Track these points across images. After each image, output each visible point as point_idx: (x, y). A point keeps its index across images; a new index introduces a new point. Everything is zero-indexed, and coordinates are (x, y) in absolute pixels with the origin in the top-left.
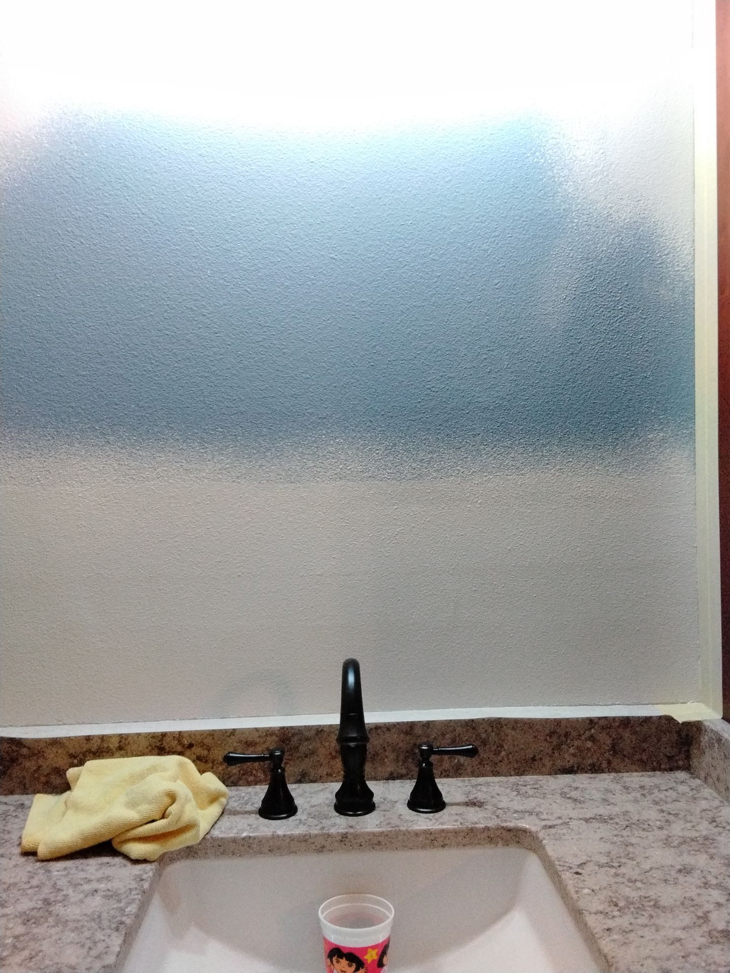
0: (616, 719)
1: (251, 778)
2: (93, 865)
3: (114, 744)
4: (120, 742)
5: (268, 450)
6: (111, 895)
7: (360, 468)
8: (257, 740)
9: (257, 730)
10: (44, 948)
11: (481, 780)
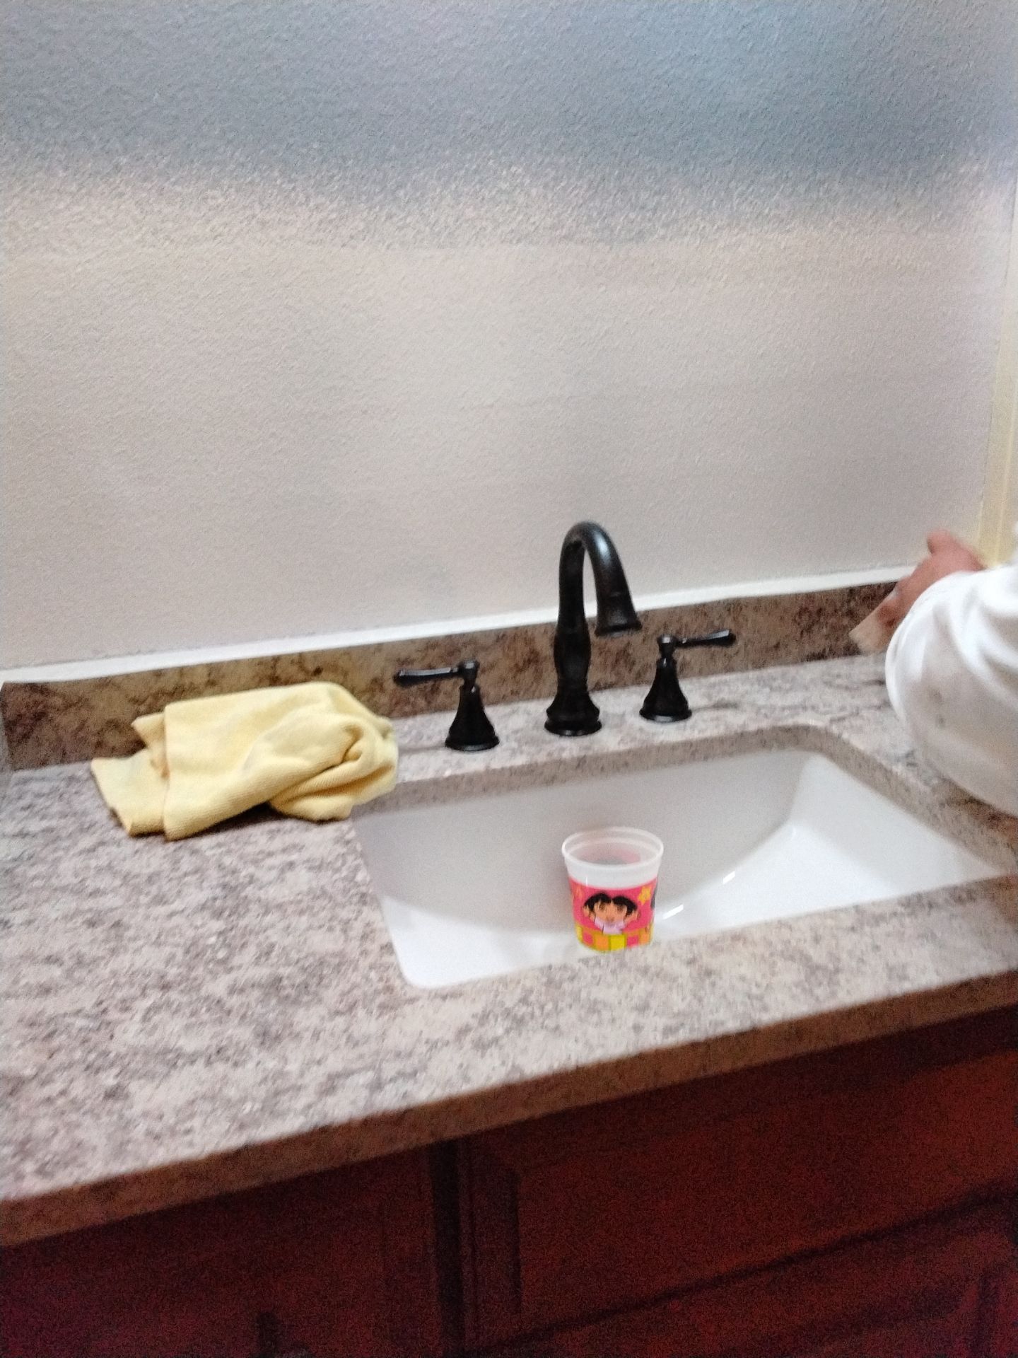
0: (882, 586)
1: (407, 709)
2: (259, 835)
3: (200, 679)
4: (209, 675)
5: (400, 186)
6: (317, 867)
7: (549, 221)
8: (414, 656)
9: (412, 641)
10: (274, 939)
11: (713, 679)
